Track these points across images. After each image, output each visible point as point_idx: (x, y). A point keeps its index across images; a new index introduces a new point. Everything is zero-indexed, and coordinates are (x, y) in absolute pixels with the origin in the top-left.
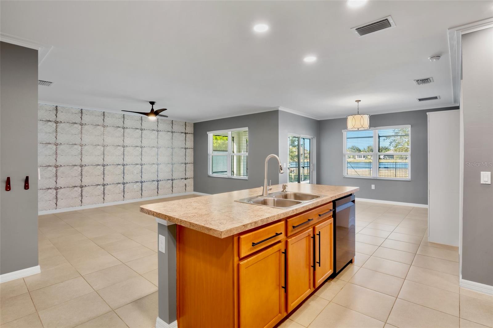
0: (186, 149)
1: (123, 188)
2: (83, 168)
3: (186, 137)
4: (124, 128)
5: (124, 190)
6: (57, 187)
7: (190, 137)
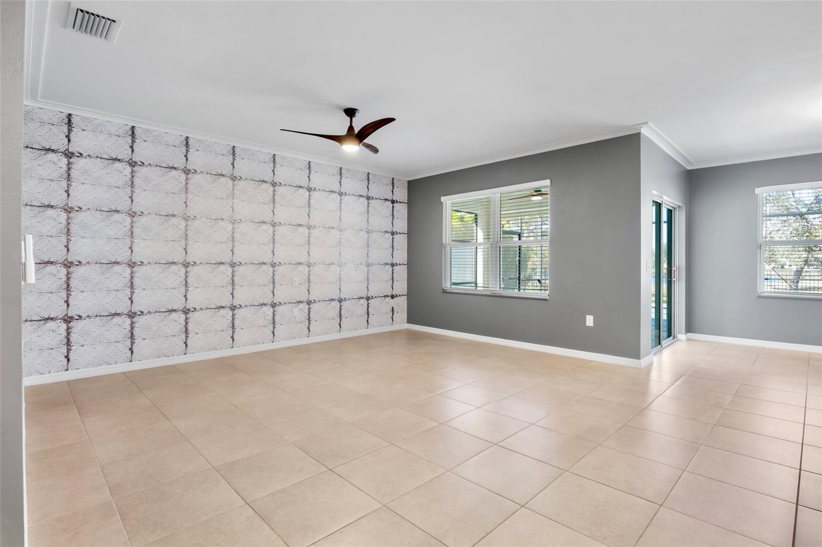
0: (393, 233)
1: (271, 315)
2: (189, 269)
3: (393, 210)
4: (274, 184)
5: (274, 320)
6: (133, 311)
7: (402, 210)
